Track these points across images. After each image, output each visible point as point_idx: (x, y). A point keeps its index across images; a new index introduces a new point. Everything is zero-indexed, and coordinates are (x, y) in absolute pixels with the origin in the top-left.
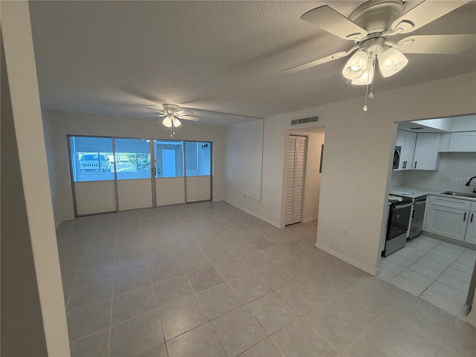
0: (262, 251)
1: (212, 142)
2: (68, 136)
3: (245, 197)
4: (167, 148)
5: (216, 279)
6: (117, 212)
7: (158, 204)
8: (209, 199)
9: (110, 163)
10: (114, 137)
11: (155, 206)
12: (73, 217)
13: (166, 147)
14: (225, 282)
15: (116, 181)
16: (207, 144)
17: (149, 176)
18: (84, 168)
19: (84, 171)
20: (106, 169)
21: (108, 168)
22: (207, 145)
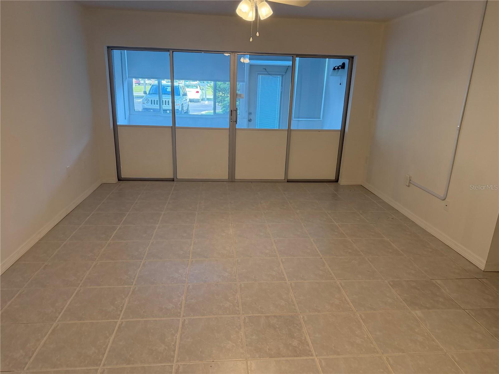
0: (418, 313)
1: (353, 58)
2: (110, 48)
3: (410, 183)
4: (266, 73)
5: (295, 343)
6: (174, 181)
7: (238, 176)
8: (333, 177)
9: (188, 100)
10: (174, 50)
11: (232, 179)
12: (114, 180)
13: (266, 70)
14: (312, 355)
15: (173, 128)
16: (344, 64)
17: (226, 124)
18: (150, 107)
19: (152, 111)
20: (180, 110)
21: (185, 109)
22: (343, 66)
